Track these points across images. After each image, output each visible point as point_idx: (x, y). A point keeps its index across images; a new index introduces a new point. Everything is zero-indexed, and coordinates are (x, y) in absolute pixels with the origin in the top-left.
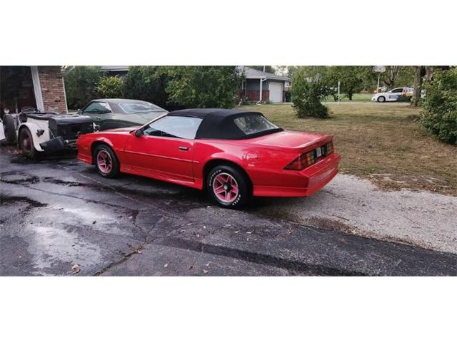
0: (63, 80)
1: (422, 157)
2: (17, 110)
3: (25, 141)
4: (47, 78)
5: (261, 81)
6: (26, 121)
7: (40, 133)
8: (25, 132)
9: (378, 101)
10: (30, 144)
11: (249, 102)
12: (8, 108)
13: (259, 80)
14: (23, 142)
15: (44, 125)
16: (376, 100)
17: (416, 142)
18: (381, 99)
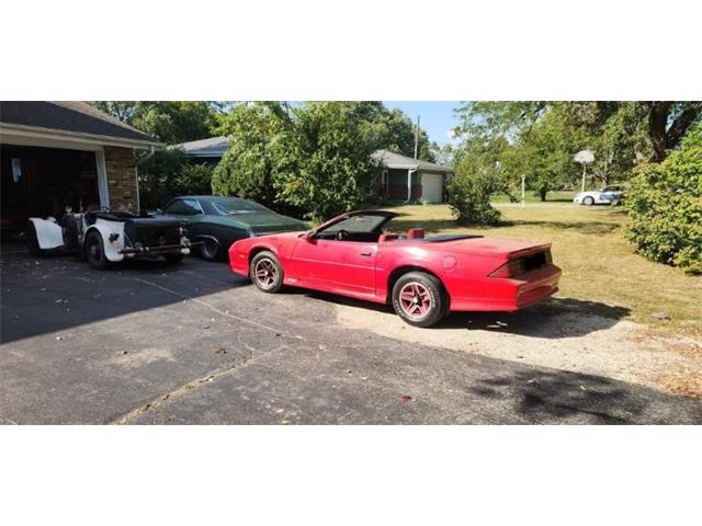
0: (136, 169)
1: (619, 279)
2: (82, 209)
3: (94, 248)
4: (116, 167)
5: (410, 172)
6: (94, 223)
7: (114, 238)
8: (94, 236)
9: (583, 204)
10: (100, 253)
11: (391, 202)
12: (71, 205)
13: (407, 170)
14: (90, 249)
15: (118, 228)
16: (581, 201)
17: (615, 260)
18: (588, 201)
